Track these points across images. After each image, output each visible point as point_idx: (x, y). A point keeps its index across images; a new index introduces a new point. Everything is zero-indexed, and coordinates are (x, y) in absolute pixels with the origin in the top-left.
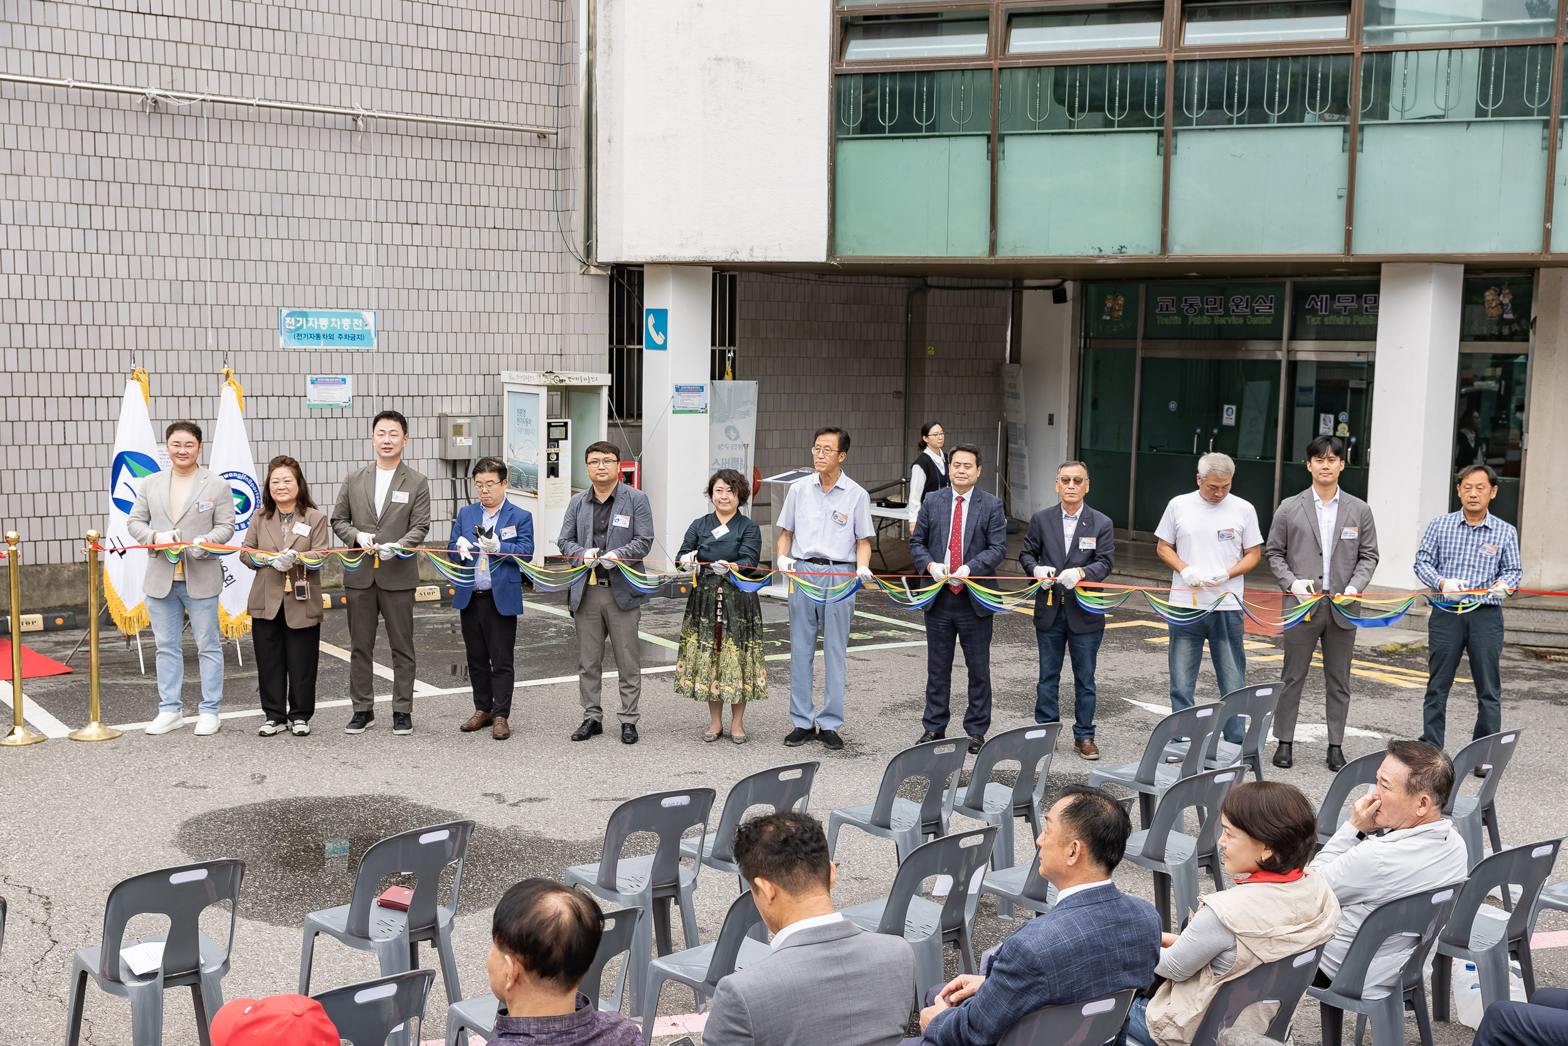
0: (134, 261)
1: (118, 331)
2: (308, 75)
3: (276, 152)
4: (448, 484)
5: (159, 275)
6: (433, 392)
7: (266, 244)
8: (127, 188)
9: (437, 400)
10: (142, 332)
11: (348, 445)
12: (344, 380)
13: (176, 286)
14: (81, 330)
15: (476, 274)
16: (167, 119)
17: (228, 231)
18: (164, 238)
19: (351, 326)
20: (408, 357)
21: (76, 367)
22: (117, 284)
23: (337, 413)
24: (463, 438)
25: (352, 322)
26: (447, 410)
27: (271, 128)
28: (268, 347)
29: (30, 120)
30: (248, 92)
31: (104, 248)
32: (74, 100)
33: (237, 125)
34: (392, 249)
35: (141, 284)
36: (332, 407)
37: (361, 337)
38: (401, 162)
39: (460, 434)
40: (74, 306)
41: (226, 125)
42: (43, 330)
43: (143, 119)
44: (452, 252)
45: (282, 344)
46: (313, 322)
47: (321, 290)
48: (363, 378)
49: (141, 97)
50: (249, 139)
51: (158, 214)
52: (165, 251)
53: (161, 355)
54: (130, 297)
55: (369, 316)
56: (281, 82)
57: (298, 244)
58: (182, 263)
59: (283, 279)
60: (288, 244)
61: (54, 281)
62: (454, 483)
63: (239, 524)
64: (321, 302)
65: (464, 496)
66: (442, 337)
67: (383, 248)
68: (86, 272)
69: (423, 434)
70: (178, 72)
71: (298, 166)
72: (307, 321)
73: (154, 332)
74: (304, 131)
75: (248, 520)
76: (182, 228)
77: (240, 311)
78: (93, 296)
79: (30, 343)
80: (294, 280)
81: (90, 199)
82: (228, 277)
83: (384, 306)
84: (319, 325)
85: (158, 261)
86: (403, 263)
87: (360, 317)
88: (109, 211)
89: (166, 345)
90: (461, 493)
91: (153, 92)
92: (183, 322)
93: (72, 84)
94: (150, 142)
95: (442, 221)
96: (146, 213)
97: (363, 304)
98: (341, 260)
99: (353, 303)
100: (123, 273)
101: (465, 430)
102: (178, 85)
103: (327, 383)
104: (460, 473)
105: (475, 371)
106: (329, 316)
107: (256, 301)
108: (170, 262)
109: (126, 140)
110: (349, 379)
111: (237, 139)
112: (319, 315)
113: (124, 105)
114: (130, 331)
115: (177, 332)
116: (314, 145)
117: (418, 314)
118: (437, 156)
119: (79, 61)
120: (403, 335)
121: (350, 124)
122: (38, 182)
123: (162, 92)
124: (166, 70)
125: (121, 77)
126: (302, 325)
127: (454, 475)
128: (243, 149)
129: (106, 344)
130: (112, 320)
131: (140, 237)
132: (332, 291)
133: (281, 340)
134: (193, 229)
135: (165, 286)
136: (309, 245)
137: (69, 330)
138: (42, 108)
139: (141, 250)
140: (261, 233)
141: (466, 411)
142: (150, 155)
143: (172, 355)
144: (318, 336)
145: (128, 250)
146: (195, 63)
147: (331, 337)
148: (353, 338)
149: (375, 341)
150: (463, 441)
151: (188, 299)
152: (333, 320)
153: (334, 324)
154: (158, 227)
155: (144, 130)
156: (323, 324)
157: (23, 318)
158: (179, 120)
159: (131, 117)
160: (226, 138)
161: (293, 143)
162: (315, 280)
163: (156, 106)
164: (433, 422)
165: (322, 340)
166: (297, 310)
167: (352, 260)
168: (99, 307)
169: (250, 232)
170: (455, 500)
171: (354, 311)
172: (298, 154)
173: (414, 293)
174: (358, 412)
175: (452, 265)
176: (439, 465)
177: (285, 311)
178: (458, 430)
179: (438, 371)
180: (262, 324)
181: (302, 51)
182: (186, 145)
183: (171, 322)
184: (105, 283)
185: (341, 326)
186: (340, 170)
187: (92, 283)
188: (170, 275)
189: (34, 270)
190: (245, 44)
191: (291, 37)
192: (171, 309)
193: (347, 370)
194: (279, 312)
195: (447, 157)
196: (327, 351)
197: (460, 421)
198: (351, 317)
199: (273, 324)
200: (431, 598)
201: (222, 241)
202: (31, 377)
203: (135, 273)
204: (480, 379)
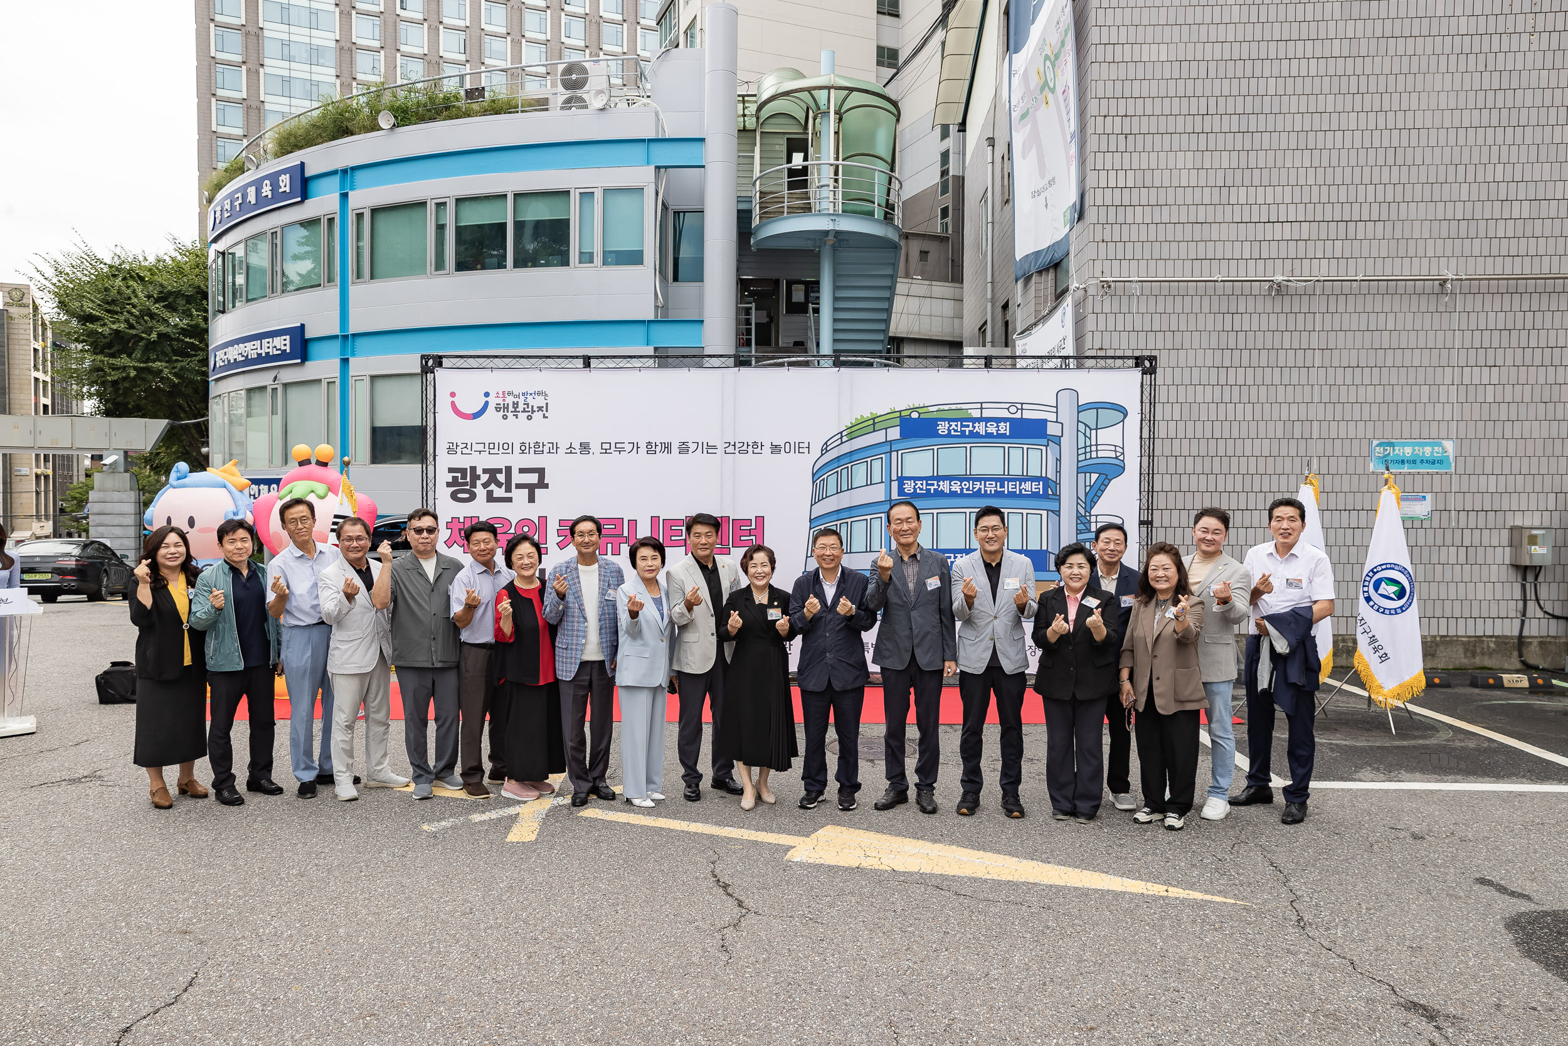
0: (1258, 407)
1: (1243, 460)
2: (1402, 253)
3: (1373, 316)
4: (1517, 588)
5: (1275, 417)
6: (1505, 507)
7: (1362, 390)
8: (1255, 353)
9: (1509, 515)
10: (1261, 460)
11: (1426, 550)
12: (1424, 497)
13: (1289, 425)
14: (1217, 460)
15: (1551, 406)
16: (1287, 299)
17: (1331, 381)
18: (1281, 389)
19: (1432, 453)
20: (1483, 478)
21: (1212, 488)
22: (1244, 425)
23: (1417, 524)
24: (1537, 547)
25: (1433, 449)
26: (1518, 522)
27: (1369, 298)
28: (1360, 471)
29: (1187, 309)
30: (1351, 272)
31: (1236, 399)
32: (1220, 292)
33: (1342, 298)
34: (1471, 389)
35: (1262, 425)
36: (1412, 519)
37: (1440, 462)
38: (1482, 316)
39: (1535, 544)
40: (1212, 442)
41: (1332, 299)
42: (1190, 460)
43: (1269, 300)
44: (1528, 388)
45: (1372, 468)
46: (1399, 450)
47: (1406, 425)
48: (1441, 496)
49: (1267, 285)
50: (1351, 308)
51: (1277, 371)
52: (1281, 399)
53: (1275, 478)
54: (1253, 434)
55: (1449, 445)
56: (1379, 261)
57: (1388, 389)
58: (1294, 407)
59: (1375, 417)
60: (1380, 389)
61: (1199, 425)
62: (1524, 587)
63: (1395, 609)
64: (1406, 434)
65: (1533, 597)
66: (1516, 461)
67: (1462, 389)
68: (1222, 417)
69: (1495, 543)
70: (1297, 263)
71: (1390, 326)
72: (1394, 450)
73: (1270, 460)
74: (1397, 298)
75: (1403, 606)
76: (1295, 381)
77: (1338, 443)
78: (1226, 435)
79: (1180, 470)
80: (1384, 417)
81: (1227, 363)
82: (1330, 417)
83: (1462, 435)
84: (1404, 453)
85: (1276, 407)
86: (1480, 399)
87: (1440, 445)
88: (1241, 371)
89: (1279, 470)
90: (1530, 594)
91: (1279, 278)
92: (1293, 453)
93: (1220, 279)
94: (1273, 317)
95: (1519, 362)
96: (1268, 371)
97: (1443, 434)
98: (1425, 399)
99: (1434, 434)
100: (1249, 417)
101: (1539, 540)
102: (1297, 272)
103: (1409, 500)
104: (1530, 578)
105: (1547, 489)
106: (1413, 445)
107: (1351, 435)
108: (1285, 407)
109: (1255, 317)
110: (1429, 496)
111: (1341, 309)
112: (1404, 445)
113: (1256, 292)
114: (1252, 460)
115: (1288, 460)
116: (1405, 308)
117: (1494, 442)
118: (1516, 307)
119: (1224, 263)
120: (1479, 460)
121: (1437, 289)
122: (1191, 353)
123: (1286, 278)
124: (1288, 262)
125: (1253, 271)
126: (1389, 453)
127: (1524, 579)
128: (1346, 316)
129: (1234, 470)
130: (1239, 453)
131: (1263, 389)
132: (1416, 425)
133: (1371, 465)
134: (1304, 381)
135: (1280, 425)
136: (1397, 389)
137: (1207, 460)
138: (1197, 299)
139: (1263, 399)
140: (1358, 381)
141: (1537, 523)
142: (1273, 327)
143: (1284, 478)
144: (1403, 462)
145: (1254, 399)
146: (1310, 255)
147: (1414, 462)
148: (1433, 463)
149: (1453, 465)
150: (1536, 550)
151: (1297, 435)
152: (1417, 448)
153: (1417, 452)
154: (1277, 381)
155: (1269, 309)
156: (1408, 451)
157: (1176, 452)
158: (1296, 299)
159: (1260, 300)
160: (1332, 309)
161: (1387, 308)
162: (1402, 417)
163: (1279, 290)
164: (1505, 534)
165: (1406, 465)
166: (1386, 441)
167: (1434, 399)
168: (1230, 443)
169: (1349, 381)
170: (1525, 600)
171: (1436, 441)
172: (1391, 317)
173: (1490, 424)
174: (1436, 524)
175: (1527, 399)
176: (1510, 571)
177: (1375, 442)
178: (1533, 540)
179: (1511, 489)
180: (1356, 453)
181: (1398, 235)
182: (1301, 317)
183: (1284, 453)
184: (1235, 425)
185: (1423, 453)
186: (1427, 326)
187: (1226, 425)
188: (1284, 417)
189: (1186, 417)
190: (1351, 235)
191: (1389, 225)
192: (1284, 442)
193: (1427, 488)
194: (1370, 443)
195: (1525, 308)
196: (1410, 474)
197: (1534, 532)
198: (1432, 445)
199: (1365, 453)
200: (1519, 685)
201: (1326, 389)
202: (1180, 495)
203: (1258, 417)
204: (1552, 497)
